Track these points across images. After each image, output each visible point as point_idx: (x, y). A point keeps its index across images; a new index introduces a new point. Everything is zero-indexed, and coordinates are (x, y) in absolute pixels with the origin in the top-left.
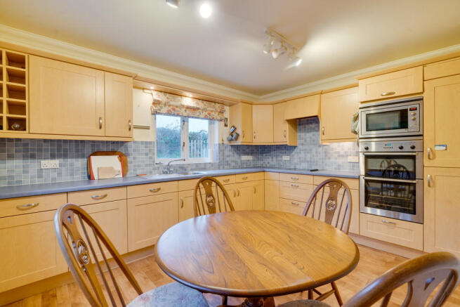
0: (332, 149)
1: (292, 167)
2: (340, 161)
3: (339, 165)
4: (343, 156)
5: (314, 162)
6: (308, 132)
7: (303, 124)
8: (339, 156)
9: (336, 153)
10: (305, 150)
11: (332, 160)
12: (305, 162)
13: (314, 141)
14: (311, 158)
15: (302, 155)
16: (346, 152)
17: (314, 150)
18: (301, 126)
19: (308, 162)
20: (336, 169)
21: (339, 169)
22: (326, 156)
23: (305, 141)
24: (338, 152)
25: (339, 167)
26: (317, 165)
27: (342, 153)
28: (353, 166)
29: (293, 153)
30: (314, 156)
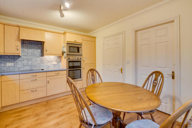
0: (45, 59)
1: (17, 70)
2: (49, 64)
3: (48, 66)
4: (50, 62)
5: (34, 65)
6: (30, 49)
7: (26, 44)
8: (48, 62)
9: (47, 60)
10: (28, 59)
11: (45, 64)
12: (28, 66)
13: (34, 54)
14: (32, 64)
15: (25, 62)
16: (51, 60)
17: (34, 59)
18: (24, 45)
19: (30, 66)
20: (47, 68)
21: (48, 68)
22: (41, 62)
23: (28, 54)
24: (48, 60)
25: (48, 67)
26: (36, 67)
27: (50, 60)
28: (55, 66)
29: (17, 61)
30: (34, 62)
